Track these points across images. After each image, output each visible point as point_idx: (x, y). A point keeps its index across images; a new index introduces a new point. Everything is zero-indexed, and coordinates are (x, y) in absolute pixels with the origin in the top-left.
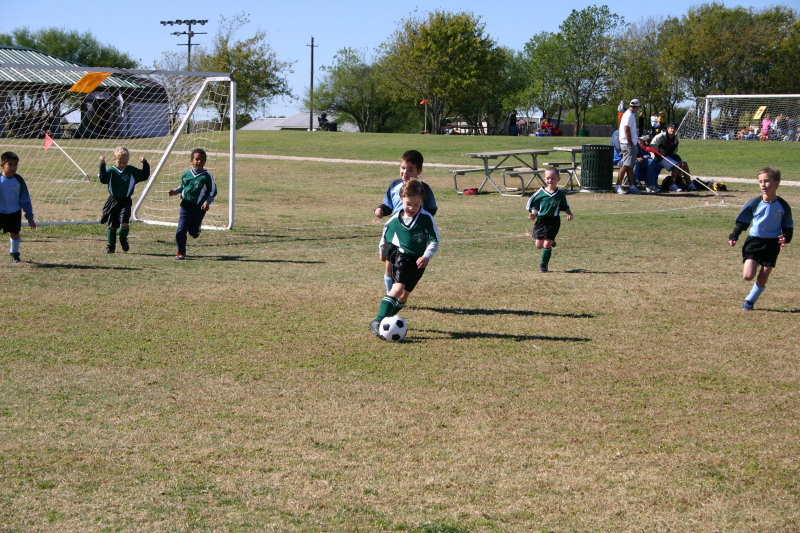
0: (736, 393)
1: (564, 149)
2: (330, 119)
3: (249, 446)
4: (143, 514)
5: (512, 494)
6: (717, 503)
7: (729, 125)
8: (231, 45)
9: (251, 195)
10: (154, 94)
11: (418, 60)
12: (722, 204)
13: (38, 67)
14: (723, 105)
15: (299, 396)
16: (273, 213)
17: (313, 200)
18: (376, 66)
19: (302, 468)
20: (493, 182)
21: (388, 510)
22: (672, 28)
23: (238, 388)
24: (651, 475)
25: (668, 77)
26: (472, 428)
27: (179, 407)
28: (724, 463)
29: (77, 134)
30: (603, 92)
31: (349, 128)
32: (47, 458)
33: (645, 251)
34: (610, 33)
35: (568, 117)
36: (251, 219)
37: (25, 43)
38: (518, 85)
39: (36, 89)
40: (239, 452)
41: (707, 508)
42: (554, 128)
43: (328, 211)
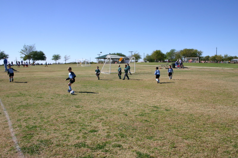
0: (188, 91)
1: (170, 64)
2: (146, 61)
3: (134, 97)
4: (122, 104)
5: (163, 102)
6: (186, 104)
7: (188, 61)
8: (136, 54)
9: (137, 69)
10: (128, 59)
11: (155, 55)
12: (187, 69)
13: (116, 57)
14: (187, 59)
15: (140, 91)
16: (139, 71)
17: (143, 69)
18: (151, 56)
19: (140, 99)
20: (163, 67)
21: (149, 104)
22: (181, 51)
23: (134, 90)
24: (178, 100)
25: (181, 56)
26: (159, 95)
27: (127, 92)
28: (186, 99)
29: (120, 63)
30: (174, 58)
31: (148, 62)
32: (113, 98)
33: (179, 74)
34: (175, 52)
35: (171, 60)
36: (137, 71)
37: (115, 54)
38: (165, 58)
39: (116, 59)
40: (133, 97)
41: (184, 104)
42: (169, 62)
43: (145, 71)
